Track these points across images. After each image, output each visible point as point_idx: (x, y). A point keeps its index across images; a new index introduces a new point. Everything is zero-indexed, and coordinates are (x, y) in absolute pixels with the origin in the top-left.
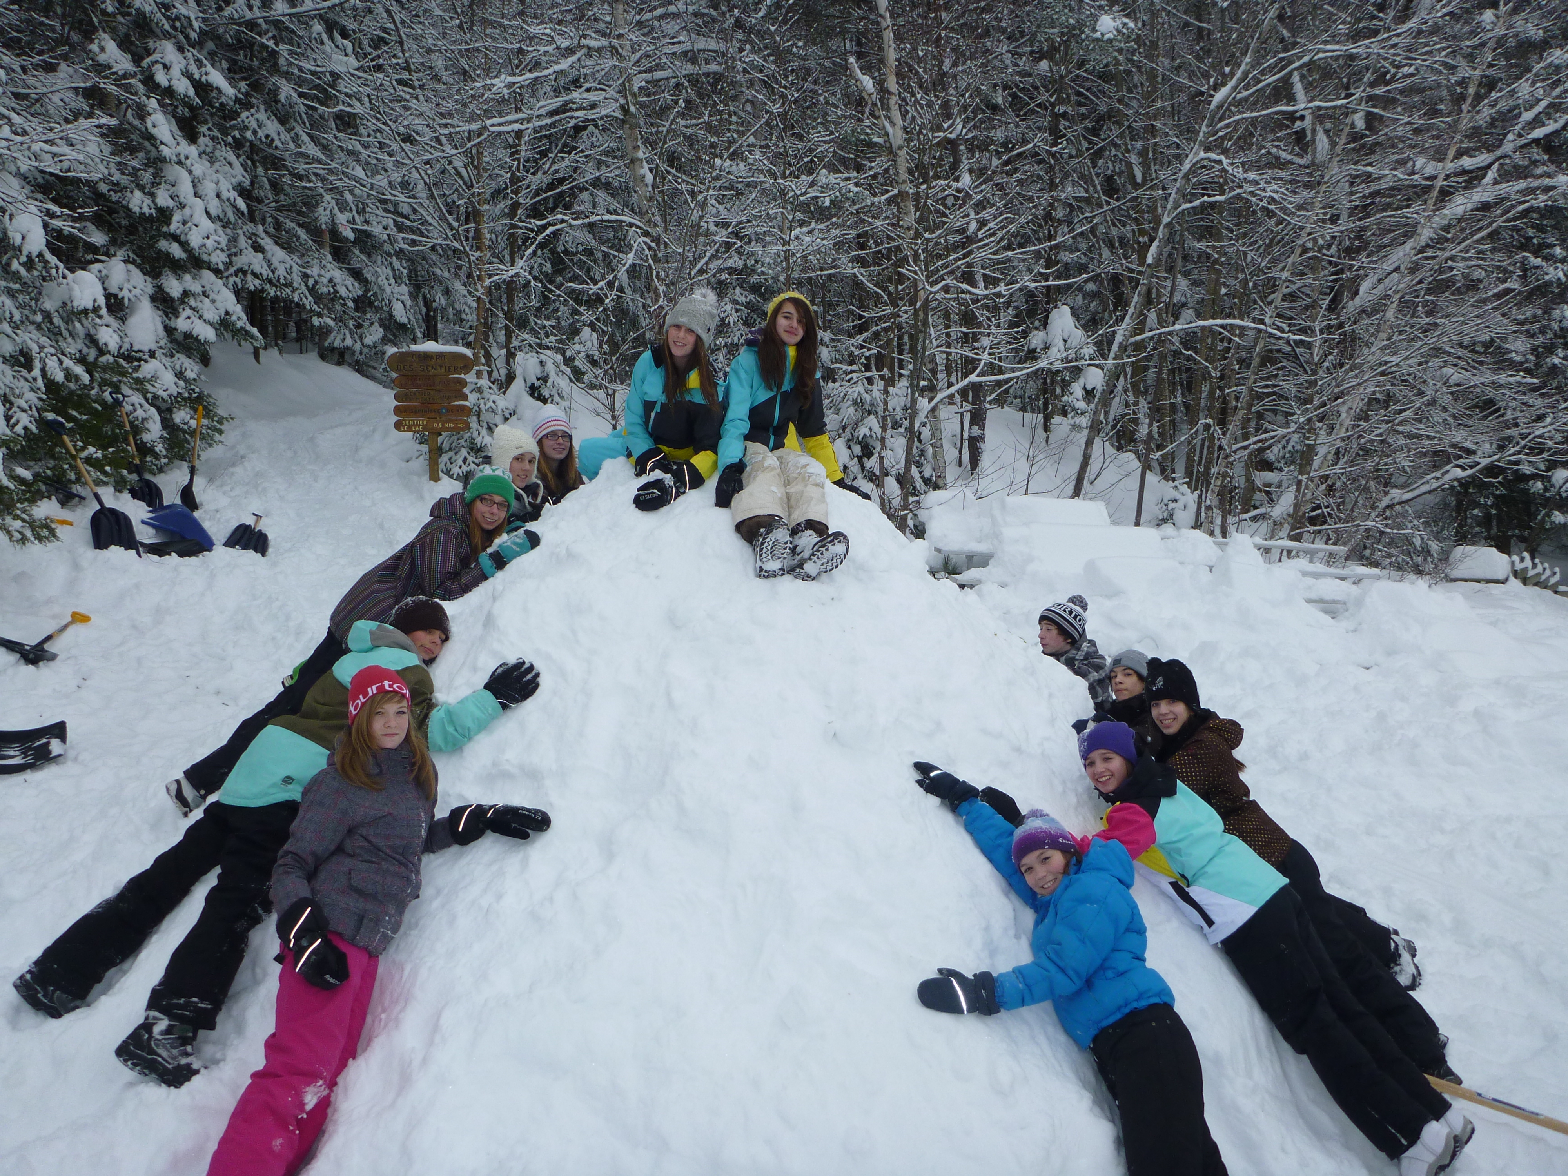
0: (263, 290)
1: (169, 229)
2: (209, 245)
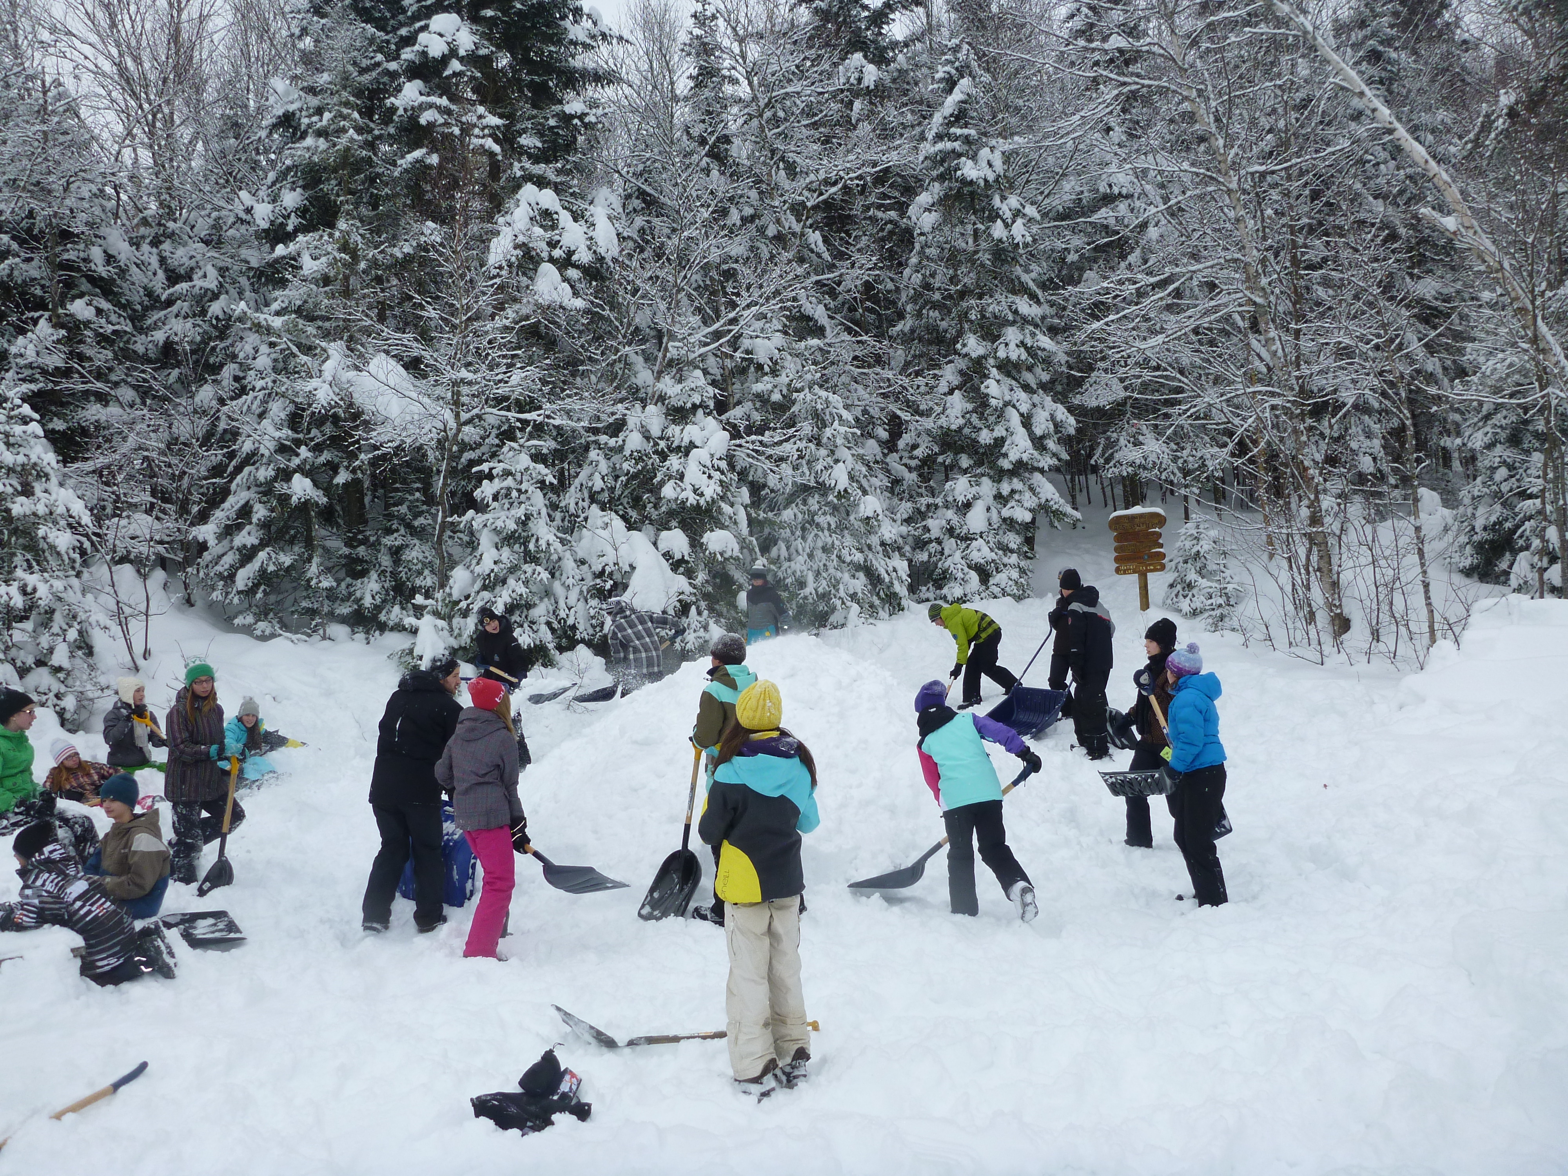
1: (1004, 450)
2: (1025, 457)
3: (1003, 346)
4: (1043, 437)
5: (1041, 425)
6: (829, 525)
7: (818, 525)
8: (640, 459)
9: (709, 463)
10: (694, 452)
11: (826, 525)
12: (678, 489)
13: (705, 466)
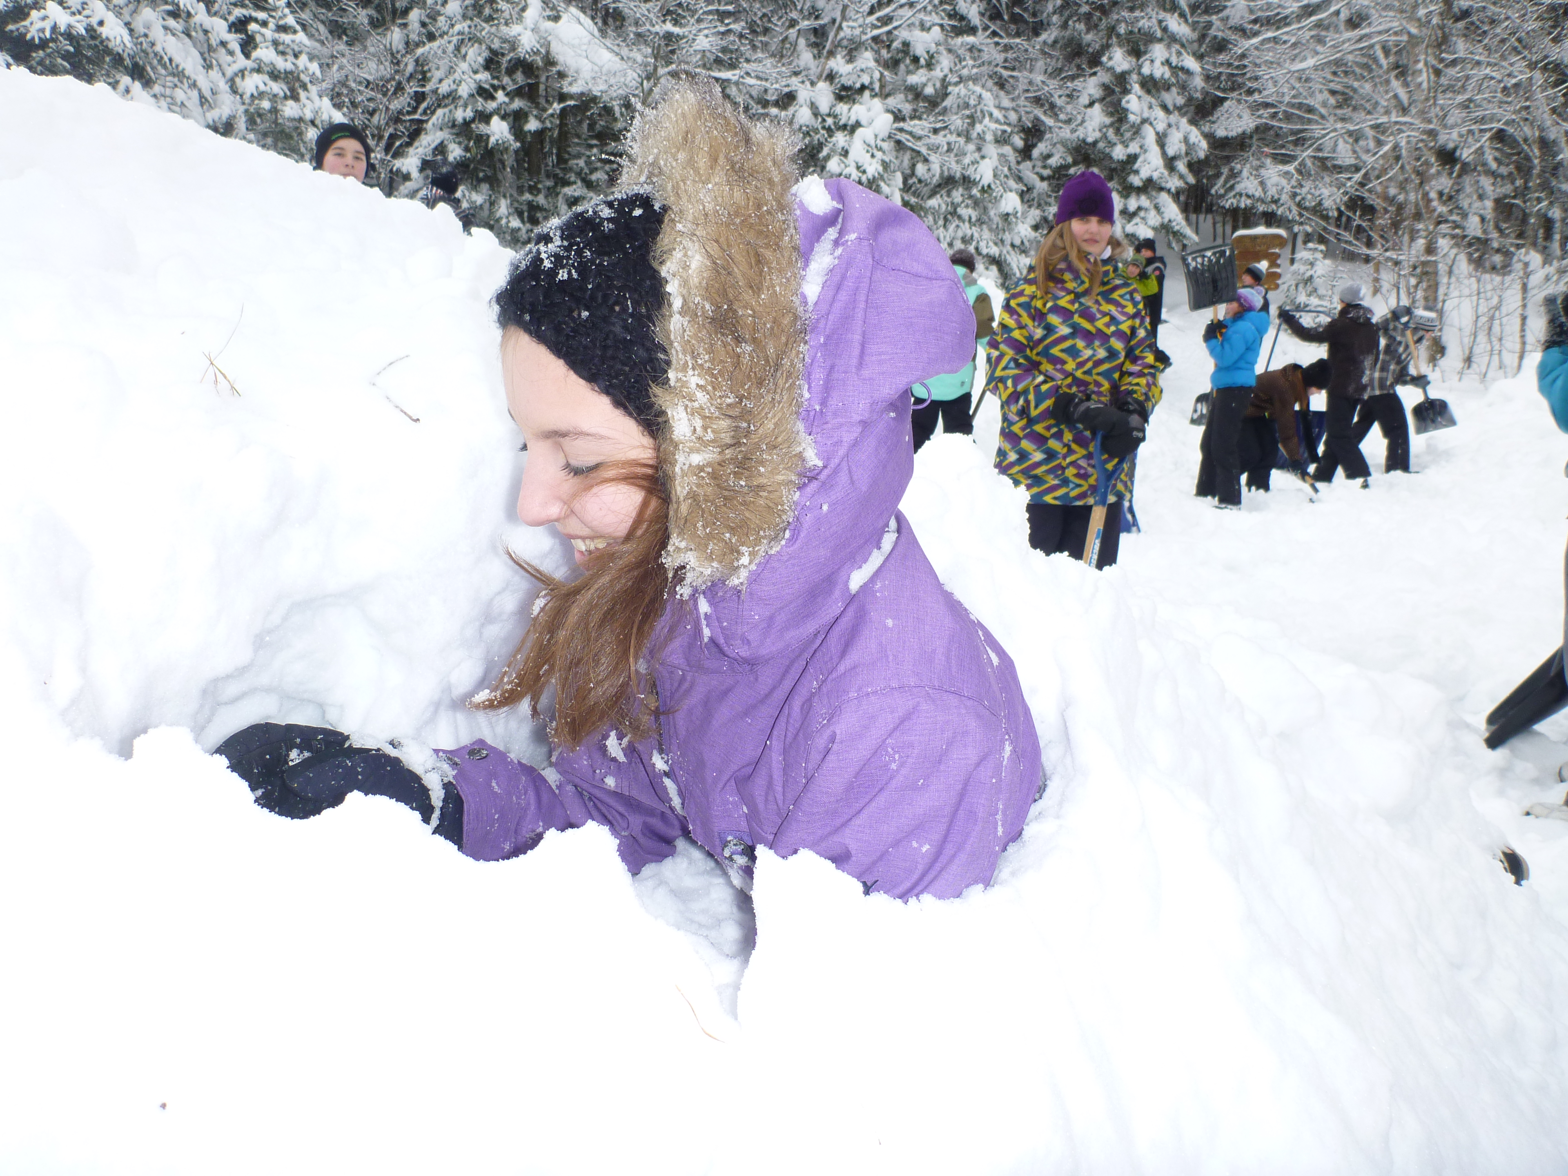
0: (1253, 207)
1: (1136, 166)
2: (1155, 176)
3: (1148, 62)
4: (1174, 158)
5: (1174, 146)
6: (970, 218)
7: (960, 217)
8: (807, 134)
9: (873, 143)
10: (859, 131)
11: (967, 218)
12: (843, 165)
13: (869, 146)
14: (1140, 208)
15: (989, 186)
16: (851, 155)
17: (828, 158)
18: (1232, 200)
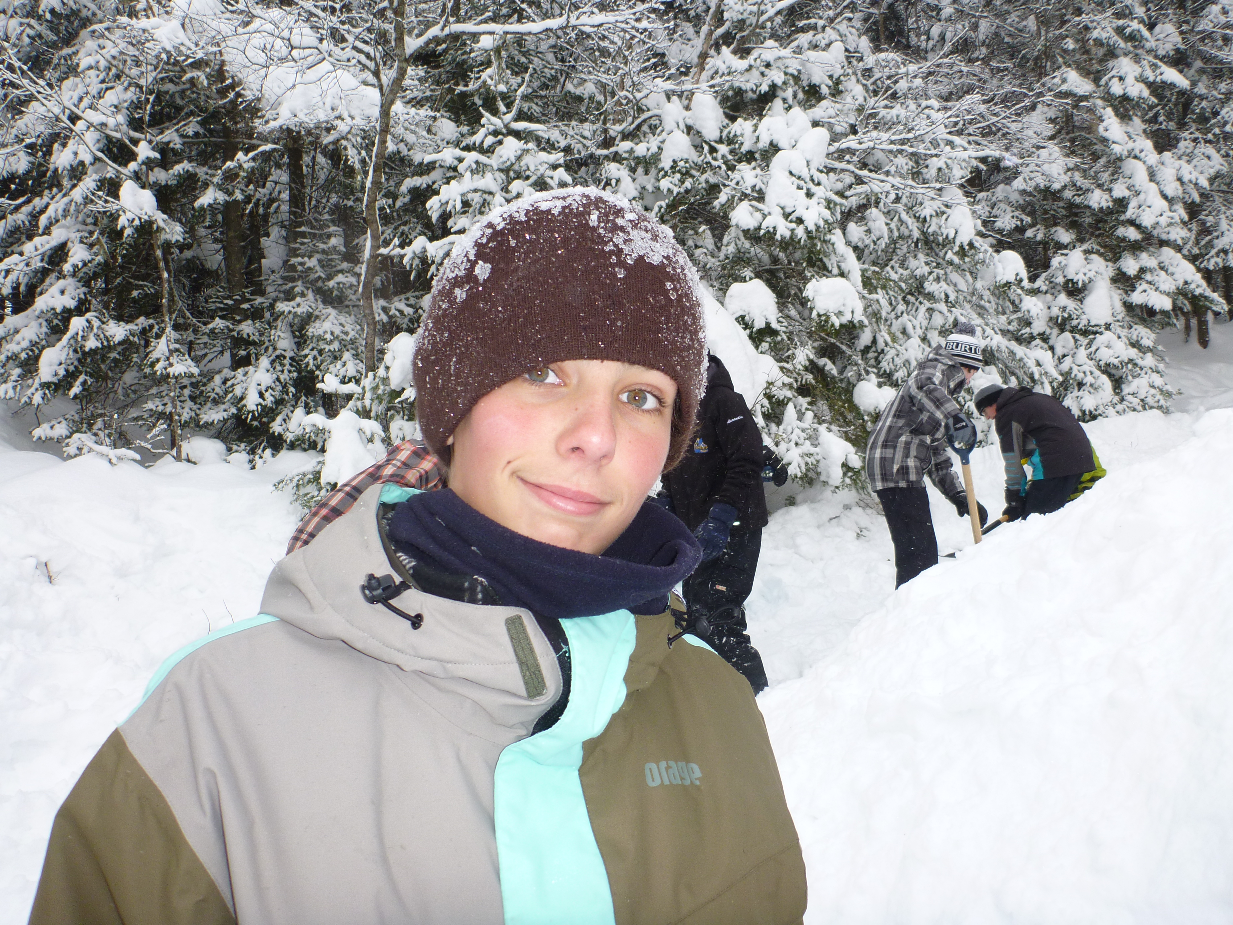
1: (1128, 214)
2: (1163, 222)
3: (1116, 80)
4: (1172, 200)
5: (1170, 184)
6: (947, 296)
7: (930, 296)
8: (686, 174)
9: (805, 174)
10: (777, 160)
11: (943, 296)
12: (758, 215)
13: (799, 178)
14: (1142, 270)
15: (971, 245)
16: (770, 197)
17: (730, 204)
18: (1215, 259)
